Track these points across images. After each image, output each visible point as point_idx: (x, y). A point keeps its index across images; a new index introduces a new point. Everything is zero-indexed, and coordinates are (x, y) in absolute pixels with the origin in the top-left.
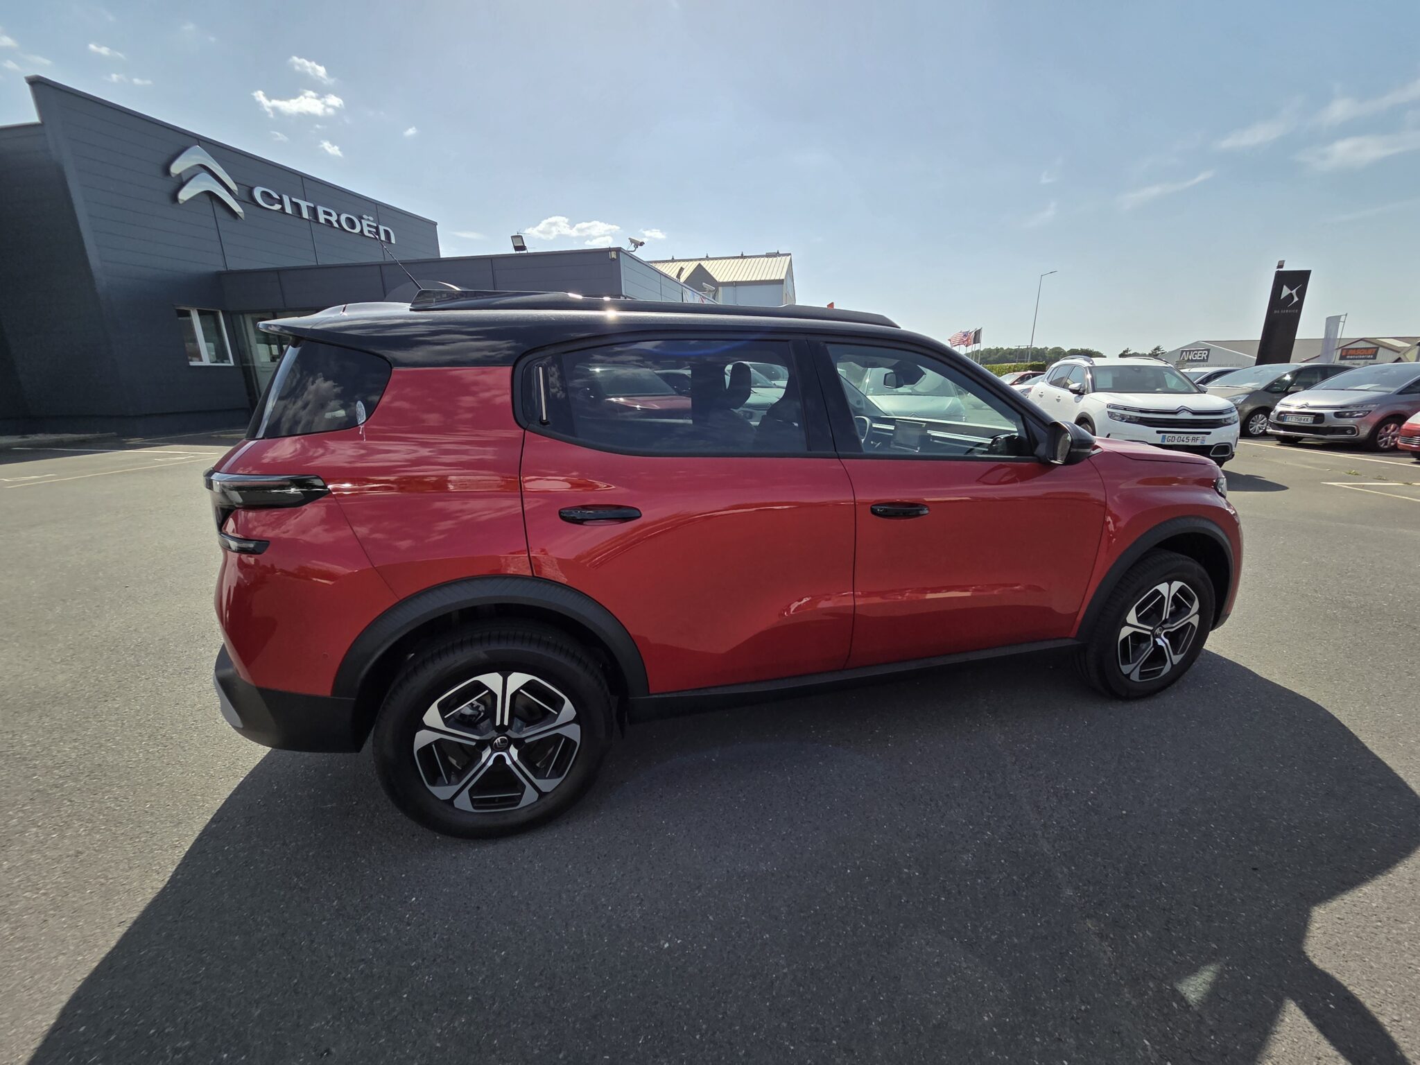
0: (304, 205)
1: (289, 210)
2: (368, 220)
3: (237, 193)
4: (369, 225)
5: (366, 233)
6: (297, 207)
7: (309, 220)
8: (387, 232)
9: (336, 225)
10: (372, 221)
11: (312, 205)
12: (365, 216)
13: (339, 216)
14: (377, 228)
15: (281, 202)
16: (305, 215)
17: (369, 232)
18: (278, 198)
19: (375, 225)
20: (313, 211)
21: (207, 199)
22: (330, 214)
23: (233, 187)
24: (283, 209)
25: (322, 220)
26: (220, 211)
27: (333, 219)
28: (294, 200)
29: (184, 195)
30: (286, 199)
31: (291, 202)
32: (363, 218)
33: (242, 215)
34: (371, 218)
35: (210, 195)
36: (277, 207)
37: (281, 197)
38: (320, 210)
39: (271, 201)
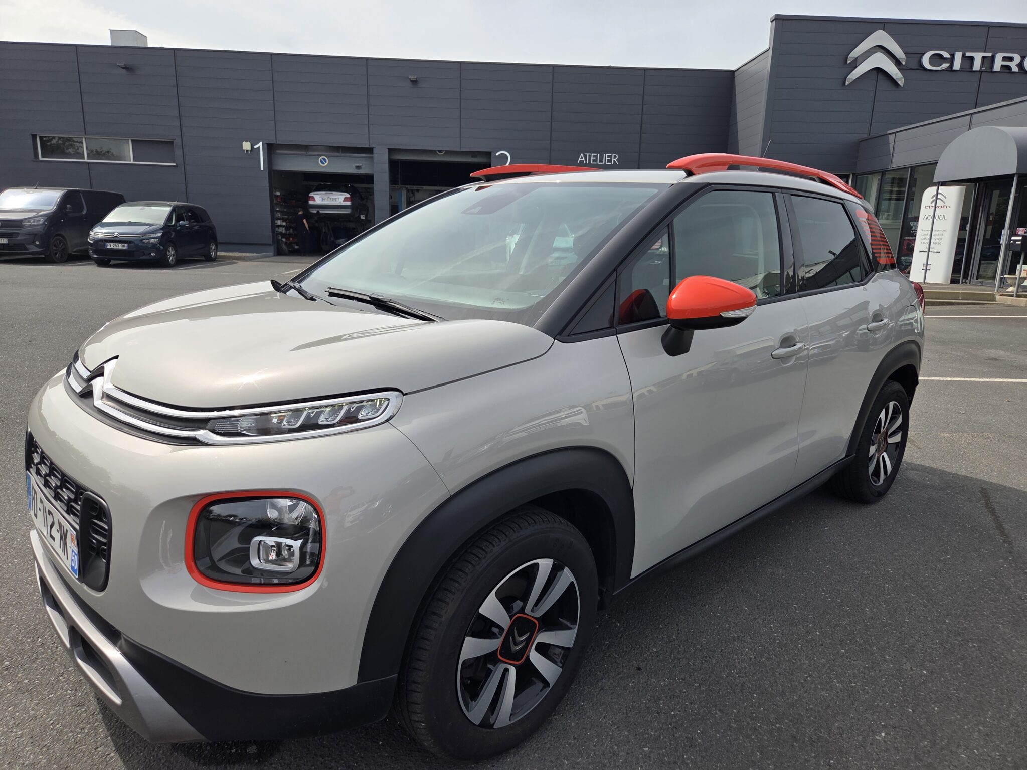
0: (978, 57)
1: (957, 65)
3: (904, 63)
6: (969, 59)
7: (981, 72)
9: (1015, 69)
11: (990, 54)
13: (1022, 58)
15: (952, 60)
16: (977, 66)
18: (949, 56)
20: (990, 61)
21: (872, 75)
22: (1010, 59)
23: (902, 57)
24: (951, 66)
25: (997, 67)
28: (968, 54)
29: (851, 77)
33: (901, 83)
35: (878, 70)
36: (945, 65)
37: (953, 56)
38: (1000, 57)
39: (941, 62)
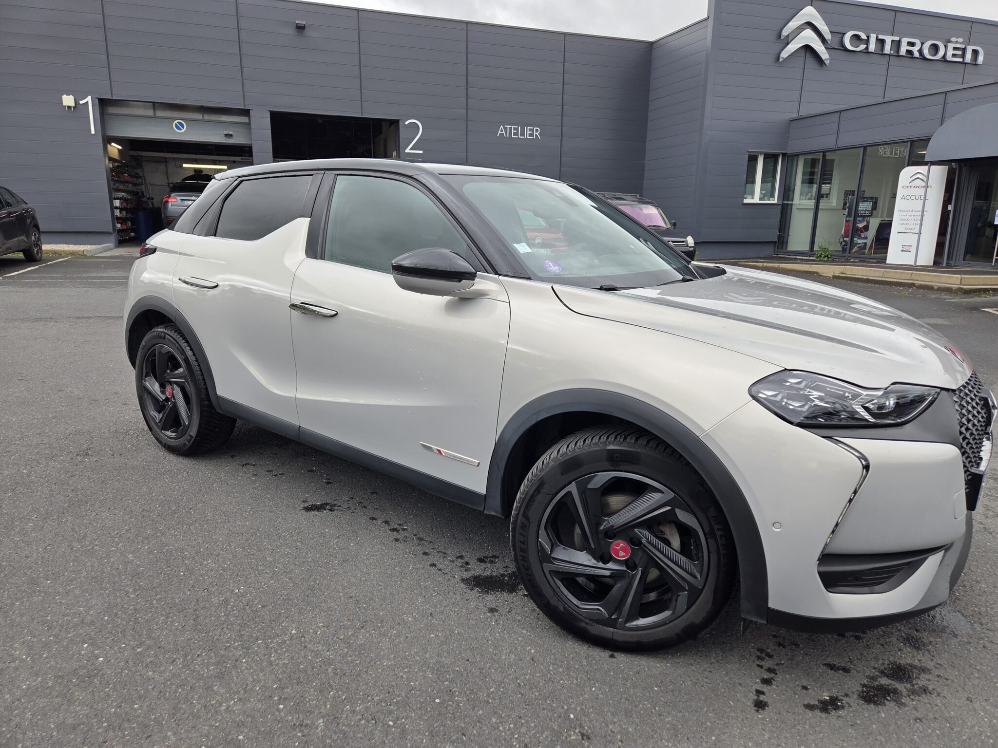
2: (957, 42)
3: (829, 42)
4: (955, 49)
5: (949, 57)
6: (881, 42)
7: (889, 55)
8: (975, 53)
9: (917, 54)
10: (960, 43)
12: (953, 39)
13: (922, 44)
14: (964, 50)
17: (954, 55)
19: (963, 46)
20: (897, 44)
21: (803, 52)
22: (912, 44)
23: (828, 36)
24: (867, 48)
26: (811, 61)
27: (915, 50)
29: (784, 54)
30: (873, 38)
31: (878, 40)
32: (950, 42)
33: (827, 62)
34: (960, 40)
35: (808, 48)
38: (905, 41)
39: (858, 42)
